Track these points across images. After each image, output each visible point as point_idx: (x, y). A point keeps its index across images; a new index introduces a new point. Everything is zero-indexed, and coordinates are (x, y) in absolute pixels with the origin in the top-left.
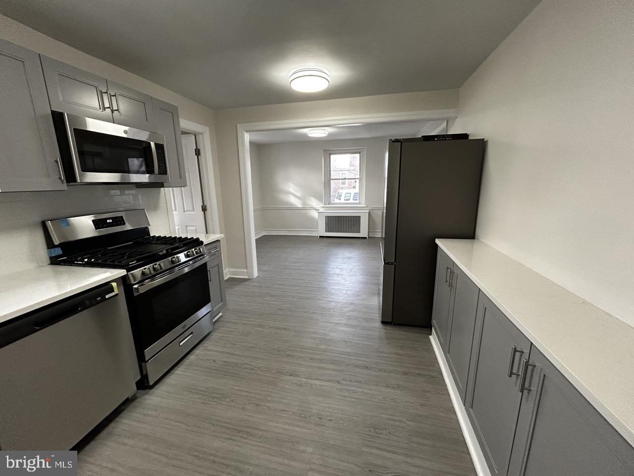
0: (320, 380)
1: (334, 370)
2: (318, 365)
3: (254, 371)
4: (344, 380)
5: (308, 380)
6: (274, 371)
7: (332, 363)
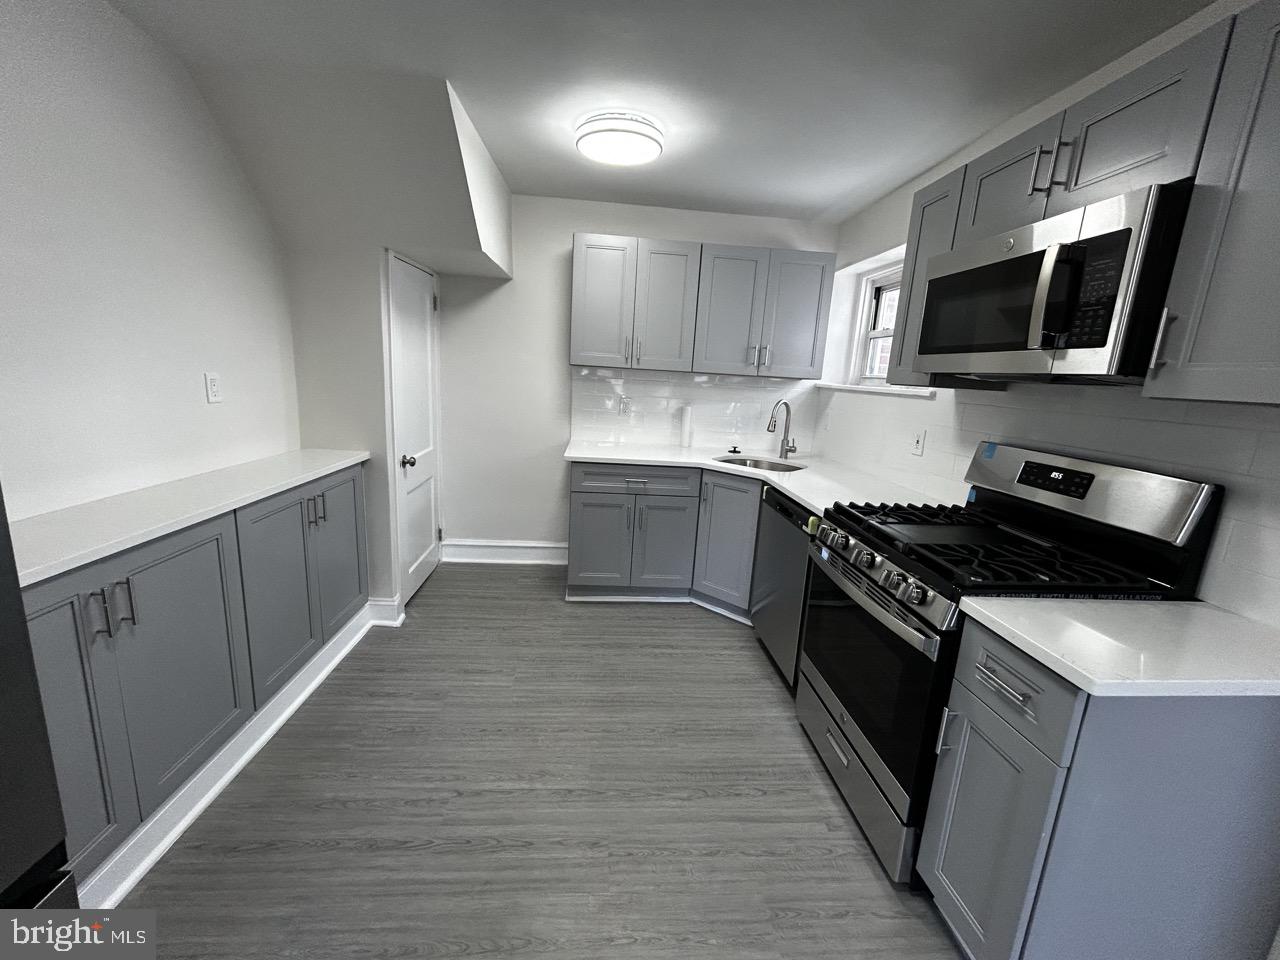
0: (502, 792)
1: (466, 822)
2: (510, 829)
3: (653, 785)
4: (444, 802)
5: (527, 786)
6: (612, 793)
7: (469, 842)
